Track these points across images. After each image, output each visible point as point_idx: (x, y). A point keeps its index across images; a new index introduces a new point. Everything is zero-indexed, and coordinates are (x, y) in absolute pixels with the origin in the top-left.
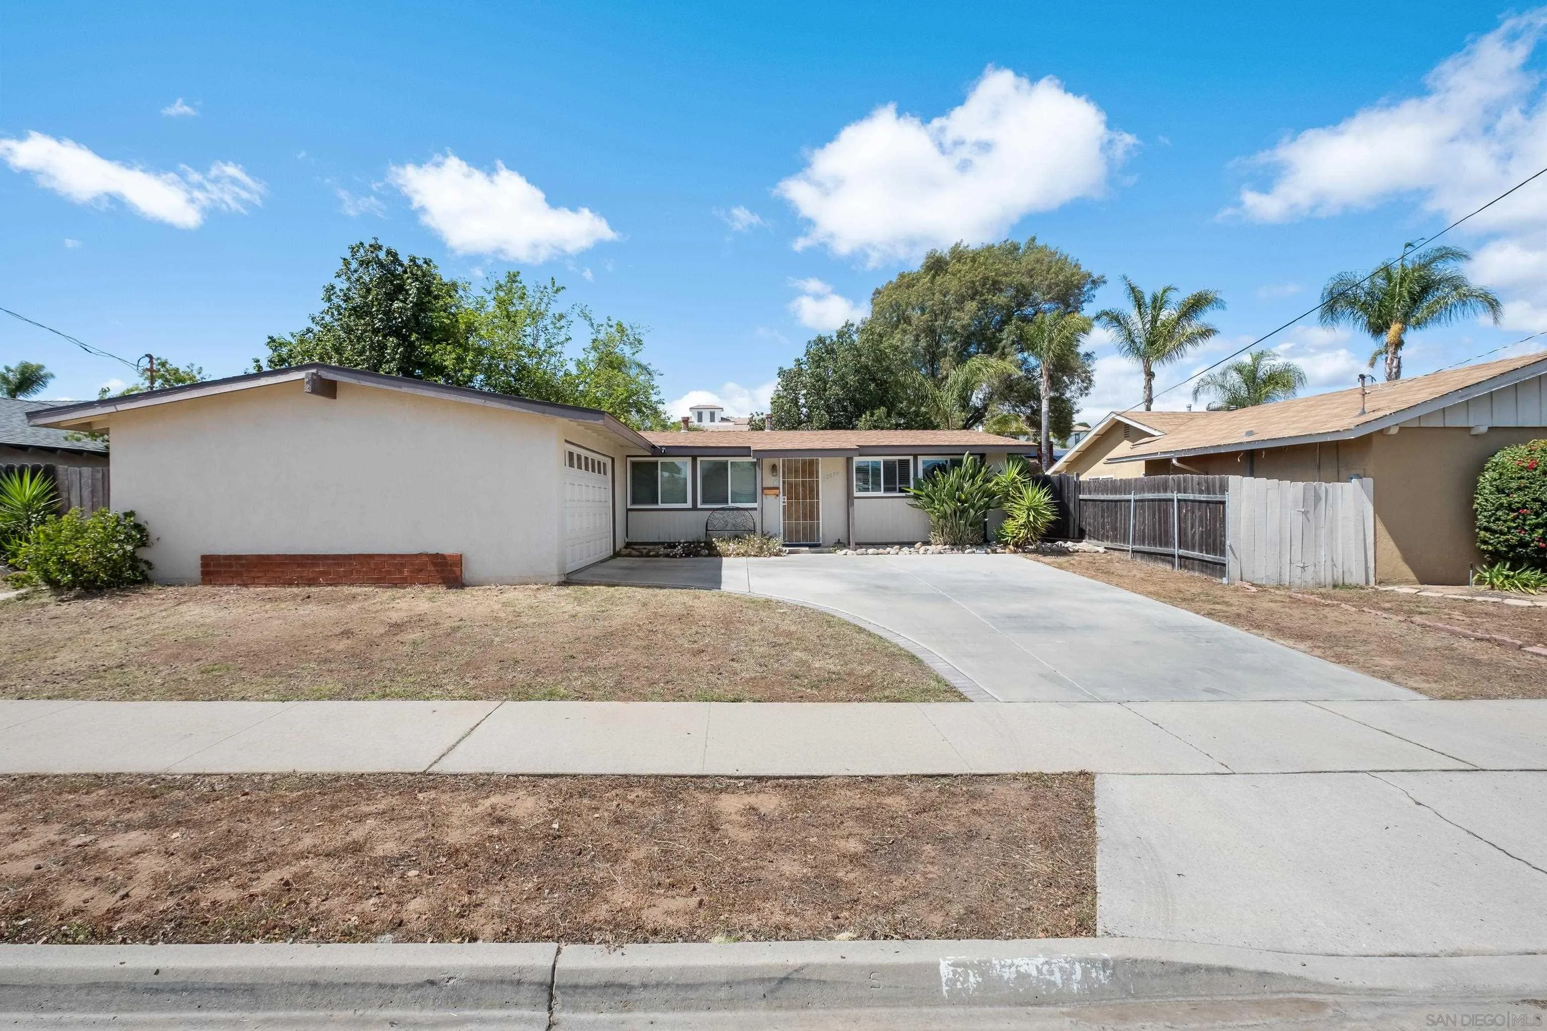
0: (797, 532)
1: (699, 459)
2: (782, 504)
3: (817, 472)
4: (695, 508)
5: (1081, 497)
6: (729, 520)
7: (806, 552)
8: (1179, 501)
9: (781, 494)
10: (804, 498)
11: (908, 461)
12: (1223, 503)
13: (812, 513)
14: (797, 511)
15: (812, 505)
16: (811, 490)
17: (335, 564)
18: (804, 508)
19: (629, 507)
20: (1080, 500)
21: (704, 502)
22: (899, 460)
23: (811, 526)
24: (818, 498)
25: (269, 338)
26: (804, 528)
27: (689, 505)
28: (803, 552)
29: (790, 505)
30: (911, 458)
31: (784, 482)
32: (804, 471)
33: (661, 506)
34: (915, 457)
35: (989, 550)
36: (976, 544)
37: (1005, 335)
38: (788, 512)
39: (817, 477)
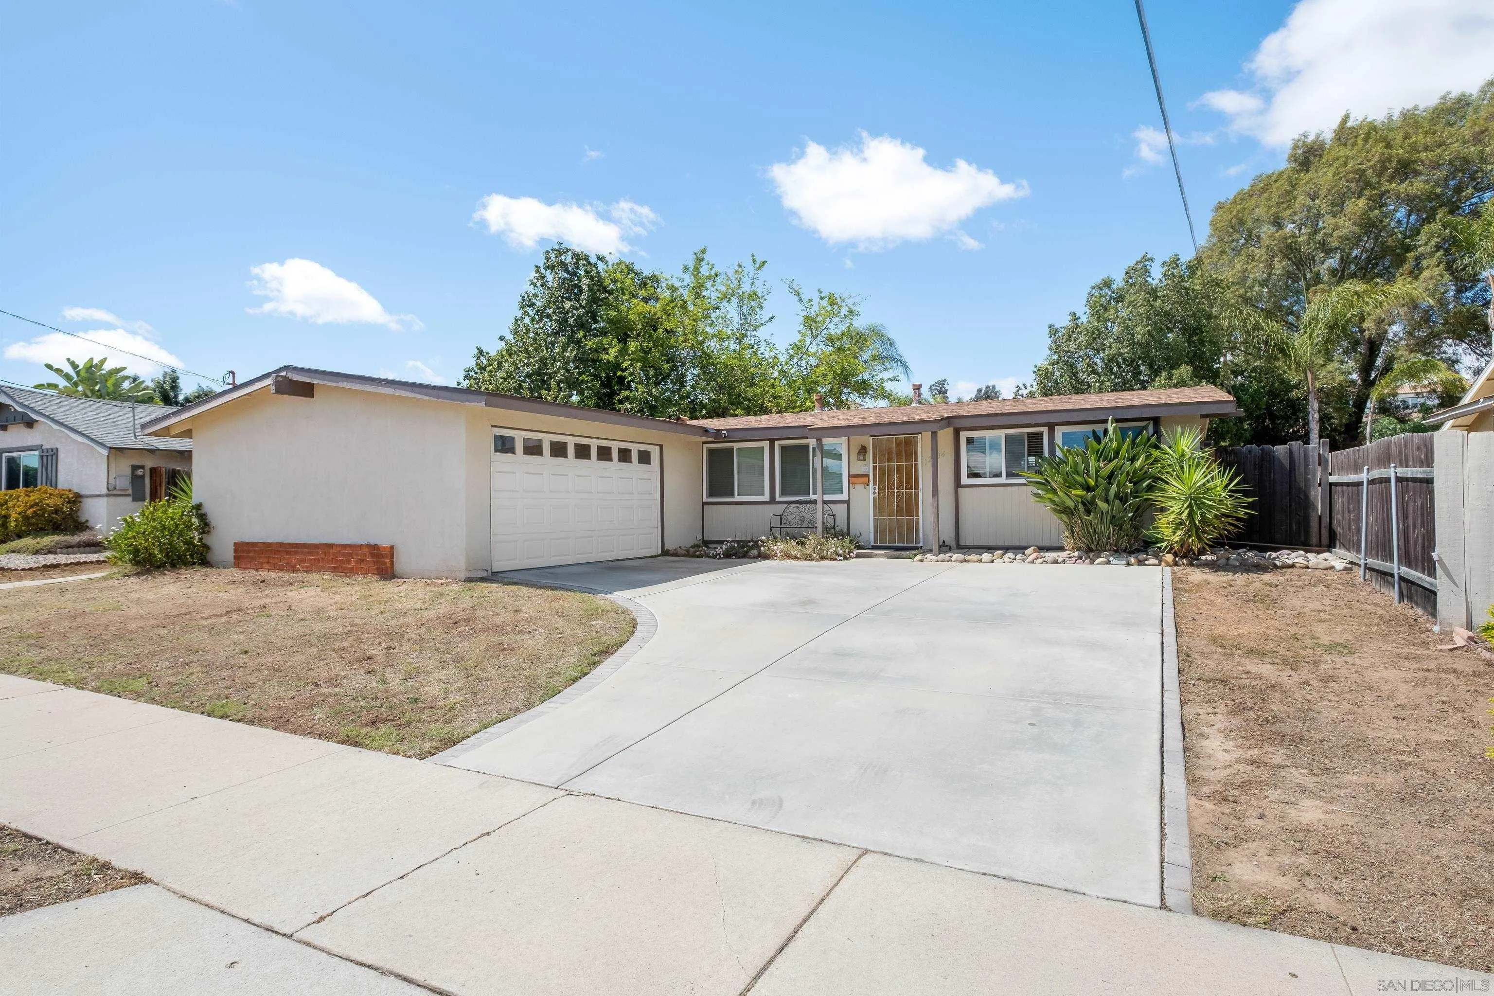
0: (891, 531)
1: (777, 443)
2: (872, 496)
3: (916, 453)
4: (772, 501)
5: (1332, 479)
6: (806, 516)
7: (881, 556)
8: (1399, 480)
9: (871, 483)
10: (900, 487)
11: (1041, 434)
12: (1429, 481)
13: (910, 507)
14: (890, 504)
15: (909, 498)
16: (909, 479)
17: (309, 553)
18: (900, 501)
19: (705, 500)
20: (1331, 484)
21: (783, 493)
22: (1029, 434)
23: (909, 523)
24: (917, 487)
25: (478, 349)
26: (900, 526)
27: (766, 497)
28: (876, 556)
29: (882, 497)
30: (1045, 430)
31: (874, 468)
32: (899, 453)
33: (737, 498)
34: (1051, 427)
35: (1133, 560)
36: (1119, 551)
37: (1422, 238)
38: (879, 506)
39: (916, 460)
